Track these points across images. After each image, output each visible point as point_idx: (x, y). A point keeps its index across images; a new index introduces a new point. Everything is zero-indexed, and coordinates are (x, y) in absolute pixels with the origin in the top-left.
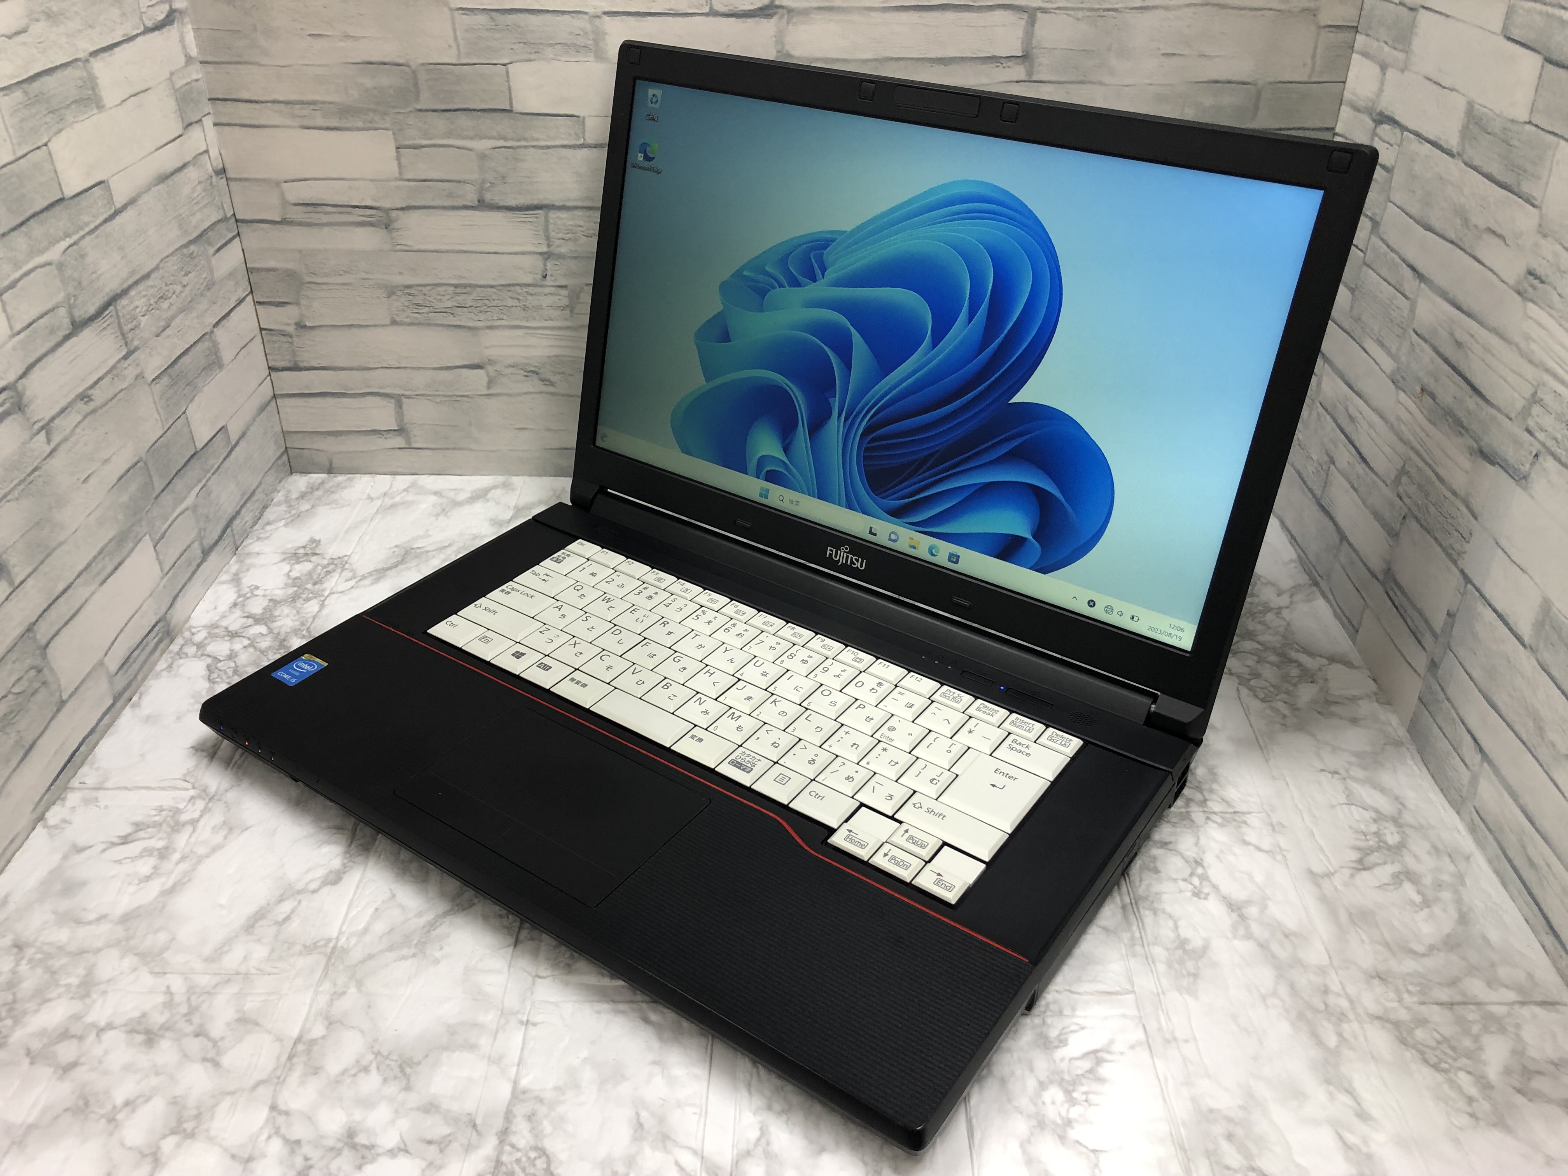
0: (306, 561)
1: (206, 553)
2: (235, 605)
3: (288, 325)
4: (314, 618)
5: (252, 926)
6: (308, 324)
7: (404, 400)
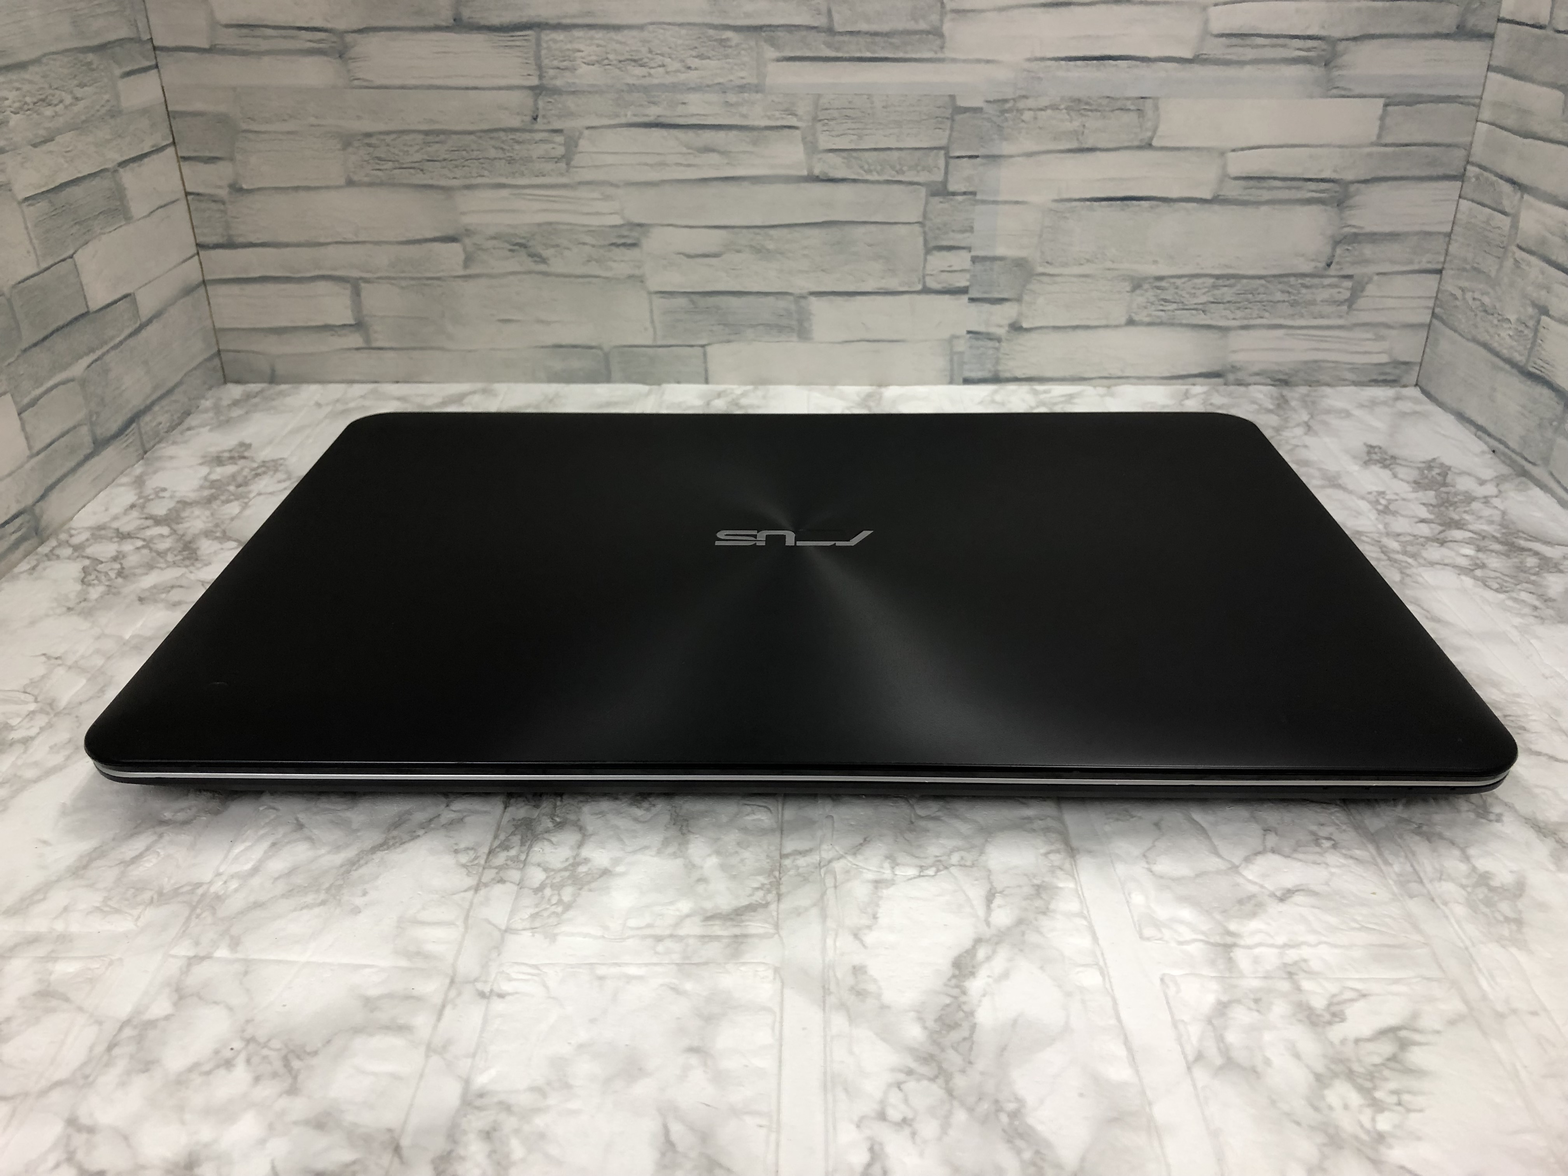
0: (231, 464)
1: (100, 444)
2: (133, 506)
3: (220, 187)
4: (232, 519)
5: (85, 867)
6: (245, 186)
7: (363, 285)
